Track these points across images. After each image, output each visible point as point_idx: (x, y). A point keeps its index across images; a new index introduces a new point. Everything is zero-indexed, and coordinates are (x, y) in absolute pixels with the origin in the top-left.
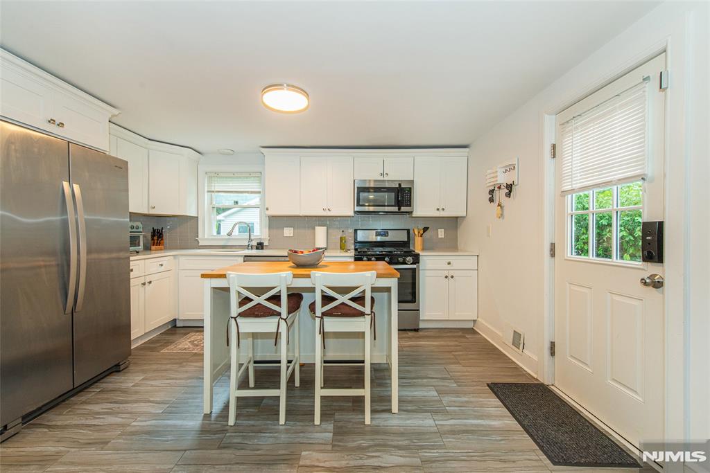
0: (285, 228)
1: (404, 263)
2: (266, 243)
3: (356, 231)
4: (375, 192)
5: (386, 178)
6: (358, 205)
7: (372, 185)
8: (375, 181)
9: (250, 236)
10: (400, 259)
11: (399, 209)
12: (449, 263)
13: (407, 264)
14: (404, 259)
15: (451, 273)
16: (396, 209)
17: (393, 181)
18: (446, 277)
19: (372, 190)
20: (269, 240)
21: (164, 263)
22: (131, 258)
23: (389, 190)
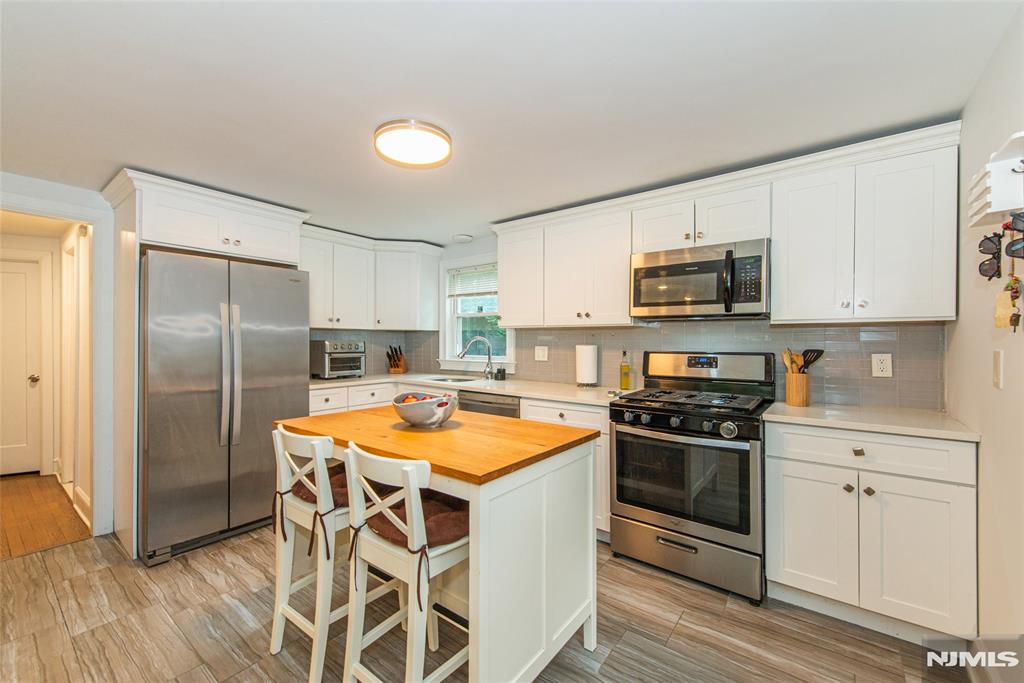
0: (537, 348)
1: (716, 434)
2: (510, 370)
3: (647, 355)
4: (668, 275)
5: (700, 243)
6: (637, 303)
7: (662, 262)
8: (668, 253)
9: (489, 358)
10: (707, 426)
11: (728, 309)
12: (859, 453)
13: (723, 438)
14: (716, 427)
15: (867, 481)
16: (720, 309)
17: (711, 247)
18: (849, 489)
19: (663, 273)
20: (516, 366)
21: (376, 392)
22: (311, 387)
23: (704, 267)
